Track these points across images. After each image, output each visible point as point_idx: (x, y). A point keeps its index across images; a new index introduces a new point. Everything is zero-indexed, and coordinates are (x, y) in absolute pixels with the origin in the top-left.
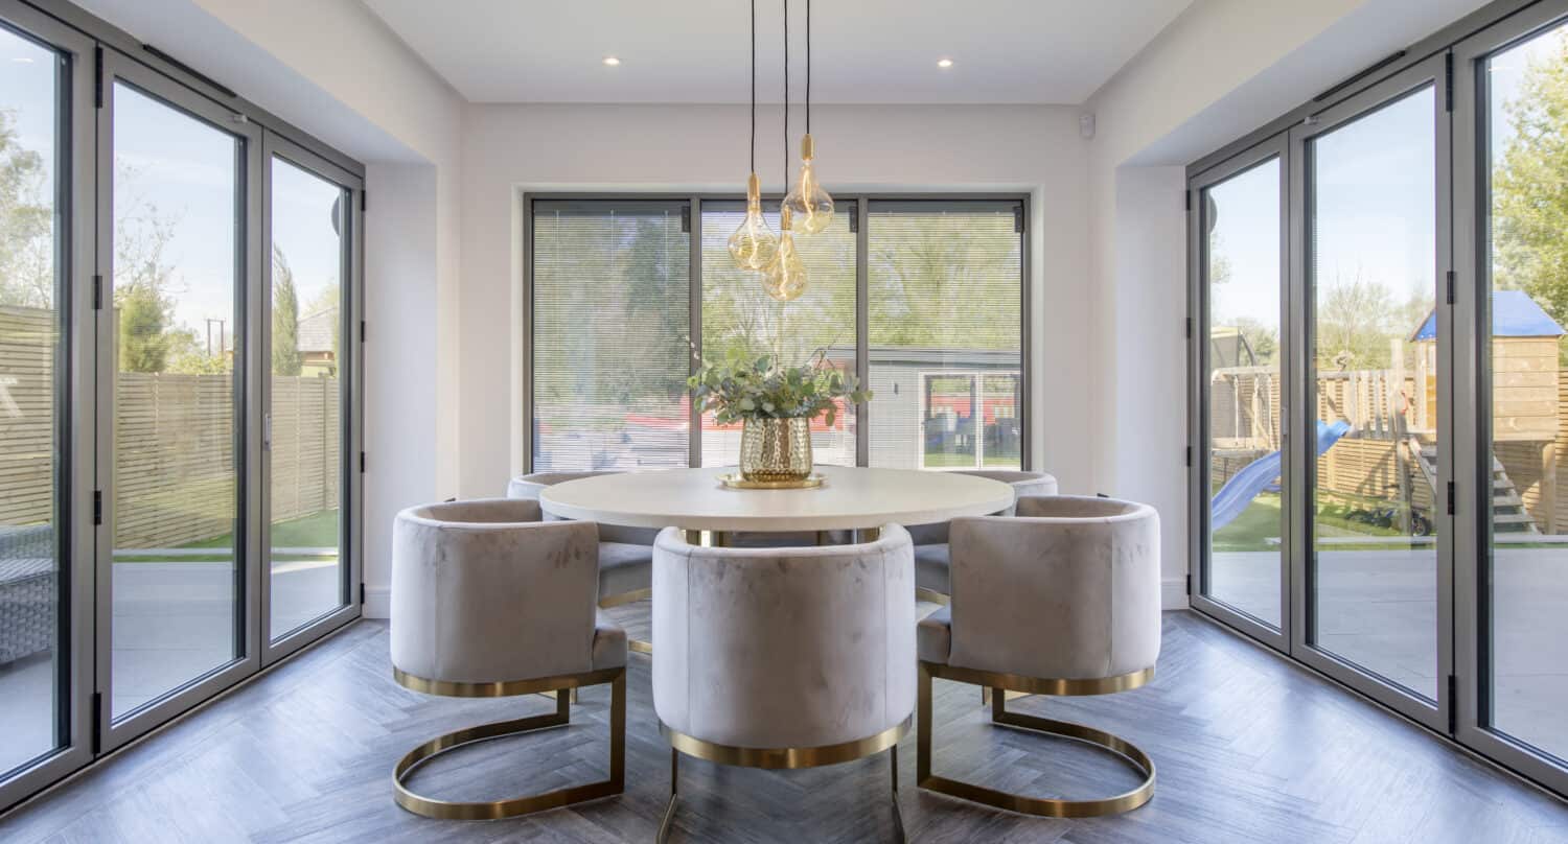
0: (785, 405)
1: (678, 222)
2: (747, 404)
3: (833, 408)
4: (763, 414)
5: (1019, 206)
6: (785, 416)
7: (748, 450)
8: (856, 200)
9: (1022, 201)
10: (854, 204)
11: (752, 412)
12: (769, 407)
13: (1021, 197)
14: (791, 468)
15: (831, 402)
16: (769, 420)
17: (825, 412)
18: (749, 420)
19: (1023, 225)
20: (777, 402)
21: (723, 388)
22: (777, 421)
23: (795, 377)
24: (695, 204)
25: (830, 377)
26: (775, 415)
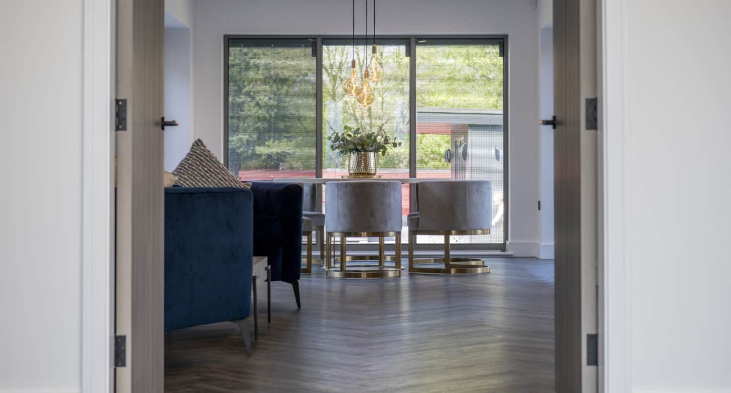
0: (366, 147)
1: (309, 50)
2: (351, 146)
3: (385, 149)
4: (357, 150)
5: (501, 42)
6: (366, 151)
7: (352, 164)
8: (410, 39)
9: (503, 39)
10: (408, 41)
11: (353, 149)
12: (359, 148)
13: (503, 37)
14: (368, 171)
15: (384, 146)
16: (359, 153)
17: (382, 150)
18: (352, 153)
19: (503, 53)
20: (362, 145)
21: (342, 141)
22: (363, 153)
23: (369, 136)
24: (319, 42)
25: (384, 137)
26: (362, 151)
